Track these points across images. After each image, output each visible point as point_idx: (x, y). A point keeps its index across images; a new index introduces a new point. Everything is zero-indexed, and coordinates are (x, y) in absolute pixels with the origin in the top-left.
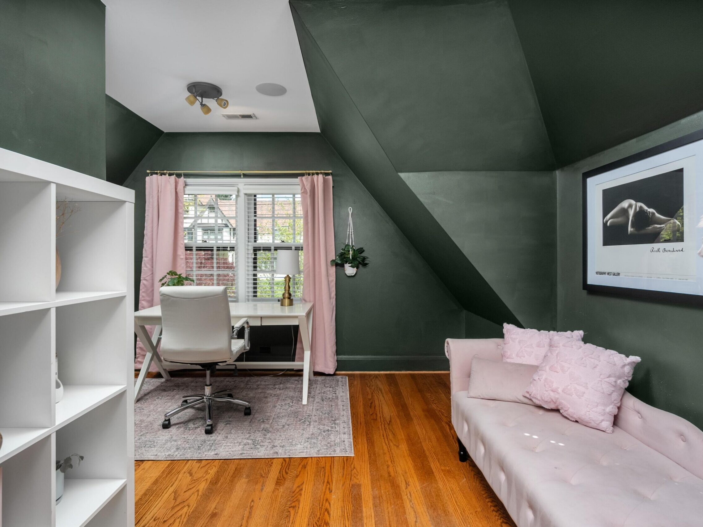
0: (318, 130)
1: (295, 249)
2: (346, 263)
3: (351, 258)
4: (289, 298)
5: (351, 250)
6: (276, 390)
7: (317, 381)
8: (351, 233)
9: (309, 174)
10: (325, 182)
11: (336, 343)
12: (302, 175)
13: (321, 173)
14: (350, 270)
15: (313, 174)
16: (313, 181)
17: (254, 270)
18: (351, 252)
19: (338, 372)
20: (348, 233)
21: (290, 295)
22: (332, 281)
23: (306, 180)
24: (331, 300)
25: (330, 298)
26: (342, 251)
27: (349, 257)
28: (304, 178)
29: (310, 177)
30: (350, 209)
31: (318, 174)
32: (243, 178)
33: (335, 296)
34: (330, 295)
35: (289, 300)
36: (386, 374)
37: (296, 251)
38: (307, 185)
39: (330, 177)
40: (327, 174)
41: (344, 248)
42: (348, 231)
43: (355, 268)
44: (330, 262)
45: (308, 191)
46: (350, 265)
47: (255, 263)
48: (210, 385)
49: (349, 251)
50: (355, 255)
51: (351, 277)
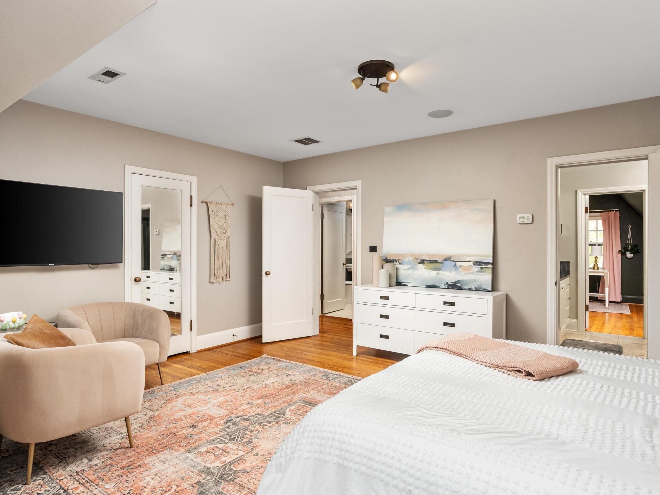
1: (598, 245)
2: (627, 252)
5: (630, 246)
7: (613, 305)
8: (630, 237)
10: (615, 215)
12: (603, 212)
13: (613, 211)
14: (629, 255)
19: (622, 302)
22: (619, 260)
25: (618, 268)
26: (625, 246)
27: (629, 249)
29: (607, 213)
30: (630, 226)
33: (621, 267)
38: (605, 216)
39: (618, 212)
43: (632, 254)
44: (618, 251)
49: (629, 246)
50: (632, 248)
51: (630, 258)
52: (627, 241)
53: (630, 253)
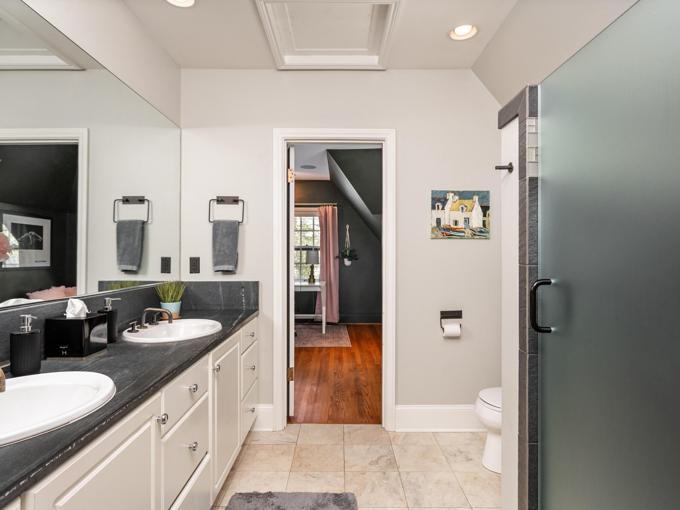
0: (329, 180)
1: (315, 250)
3: (348, 255)
5: (348, 250)
8: (348, 240)
9: (323, 206)
10: (333, 210)
11: (339, 305)
12: (319, 206)
13: (331, 205)
14: (347, 262)
15: (326, 205)
16: (326, 209)
18: (348, 252)
19: (339, 324)
20: (346, 240)
21: (314, 276)
23: (322, 209)
28: (321, 208)
29: (324, 207)
30: (348, 226)
31: (328, 205)
34: (336, 277)
35: (313, 279)
36: (369, 325)
37: (316, 251)
38: (322, 212)
39: (336, 207)
40: (334, 206)
41: (344, 249)
43: (351, 261)
44: (336, 257)
45: (323, 216)
46: (347, 259)
51: (348, 267)
52: (345, 245)
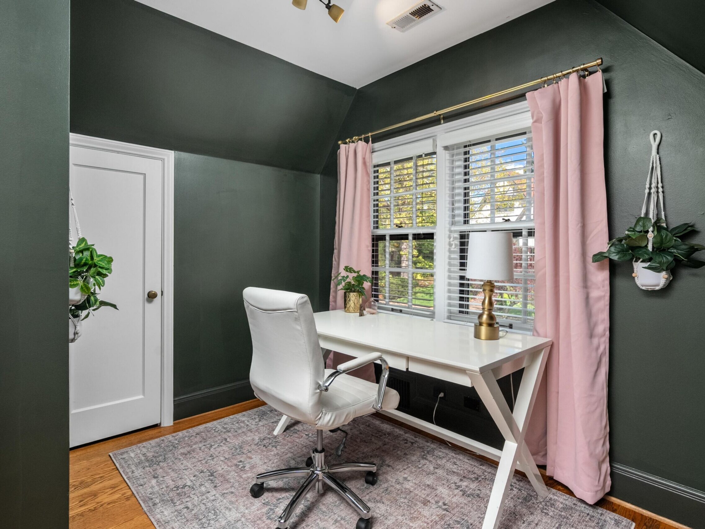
2: (636, 261)
3: (650, 248)
4: (490, 325)
5: (651, 229)
6: (456, 491)
7: (552, 505)
8: (654, 191)
10: (584, 88)
13: (575, 73)
14: (647, 277)
15: (558, 80)
16: (556, 94)
17: (461, 270)
18: (650, 236)
21: (491, 317)
22: (600, 298)
23: (542, 95)
24: (595, 341)
25: (591, 335)
26: (627, 232)
27: (646, 246)
28: (537, 93)
29: (550, 87)
30: (655, 134)
31: (567, 76)
32: (444, 123)
33: (608, 333)
35: (489, 328)
38: (542, 104)
39: (597, 77)
40: (589, 72)
41: (633, 226)
42: (647, 186)
43: (665, 273)
44: (592, 256)
45: (544, 116)
46: (649, 264)
47: (463, 257)
48: (323, 451)
49: (647, 232)
50: (662, 242)
51: (652, 293)
52: (641, 209)
53: (649, 268)
